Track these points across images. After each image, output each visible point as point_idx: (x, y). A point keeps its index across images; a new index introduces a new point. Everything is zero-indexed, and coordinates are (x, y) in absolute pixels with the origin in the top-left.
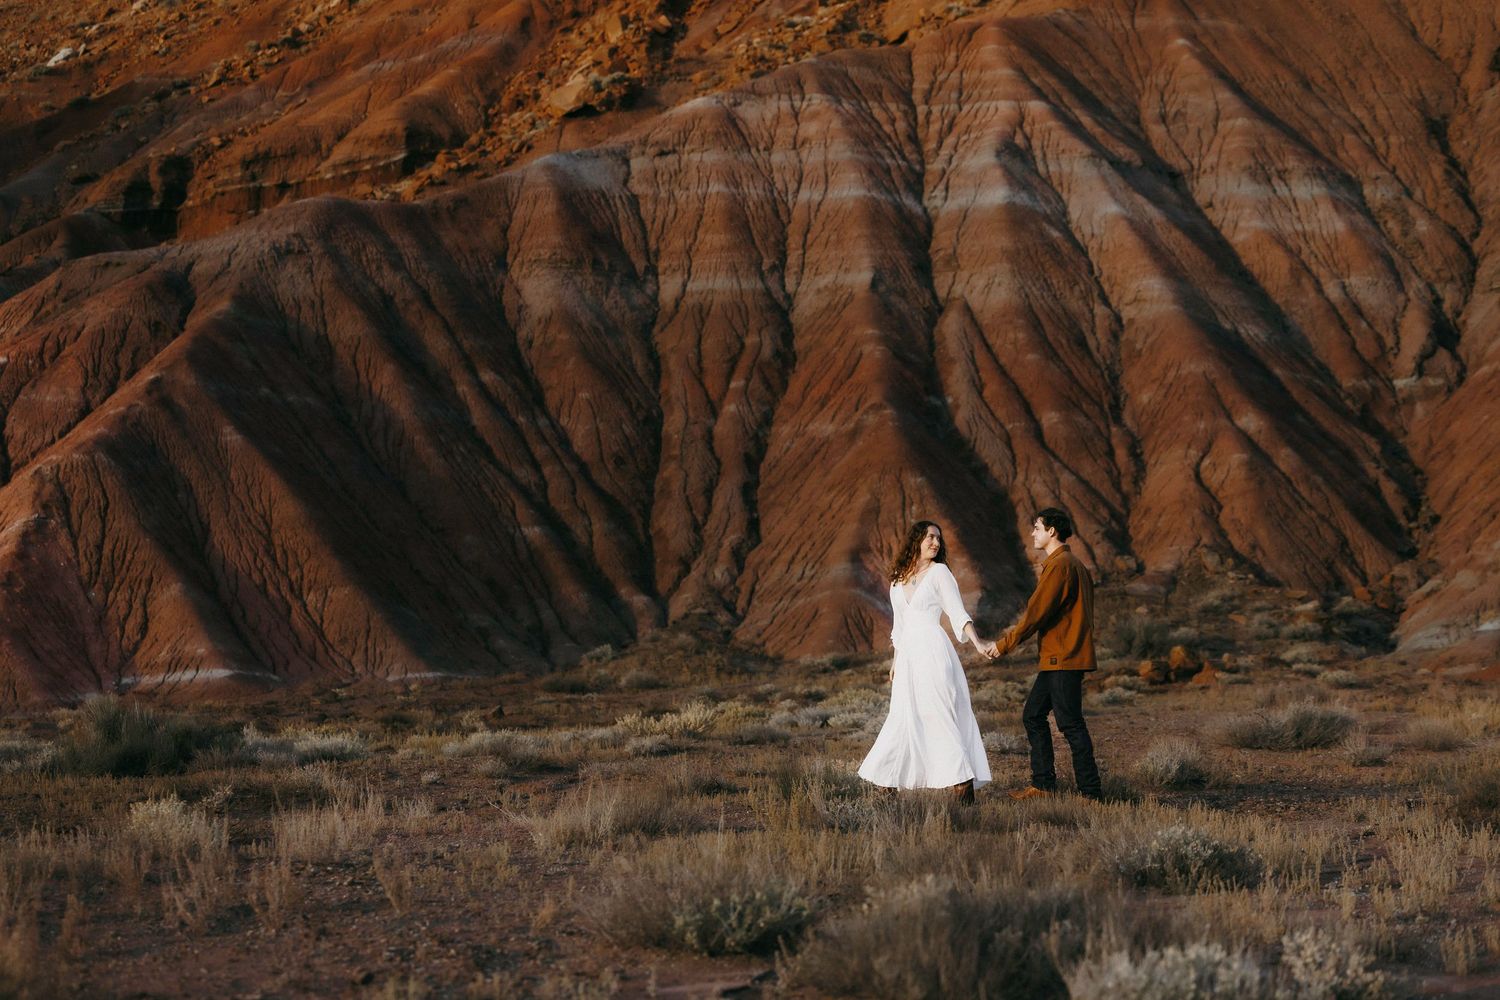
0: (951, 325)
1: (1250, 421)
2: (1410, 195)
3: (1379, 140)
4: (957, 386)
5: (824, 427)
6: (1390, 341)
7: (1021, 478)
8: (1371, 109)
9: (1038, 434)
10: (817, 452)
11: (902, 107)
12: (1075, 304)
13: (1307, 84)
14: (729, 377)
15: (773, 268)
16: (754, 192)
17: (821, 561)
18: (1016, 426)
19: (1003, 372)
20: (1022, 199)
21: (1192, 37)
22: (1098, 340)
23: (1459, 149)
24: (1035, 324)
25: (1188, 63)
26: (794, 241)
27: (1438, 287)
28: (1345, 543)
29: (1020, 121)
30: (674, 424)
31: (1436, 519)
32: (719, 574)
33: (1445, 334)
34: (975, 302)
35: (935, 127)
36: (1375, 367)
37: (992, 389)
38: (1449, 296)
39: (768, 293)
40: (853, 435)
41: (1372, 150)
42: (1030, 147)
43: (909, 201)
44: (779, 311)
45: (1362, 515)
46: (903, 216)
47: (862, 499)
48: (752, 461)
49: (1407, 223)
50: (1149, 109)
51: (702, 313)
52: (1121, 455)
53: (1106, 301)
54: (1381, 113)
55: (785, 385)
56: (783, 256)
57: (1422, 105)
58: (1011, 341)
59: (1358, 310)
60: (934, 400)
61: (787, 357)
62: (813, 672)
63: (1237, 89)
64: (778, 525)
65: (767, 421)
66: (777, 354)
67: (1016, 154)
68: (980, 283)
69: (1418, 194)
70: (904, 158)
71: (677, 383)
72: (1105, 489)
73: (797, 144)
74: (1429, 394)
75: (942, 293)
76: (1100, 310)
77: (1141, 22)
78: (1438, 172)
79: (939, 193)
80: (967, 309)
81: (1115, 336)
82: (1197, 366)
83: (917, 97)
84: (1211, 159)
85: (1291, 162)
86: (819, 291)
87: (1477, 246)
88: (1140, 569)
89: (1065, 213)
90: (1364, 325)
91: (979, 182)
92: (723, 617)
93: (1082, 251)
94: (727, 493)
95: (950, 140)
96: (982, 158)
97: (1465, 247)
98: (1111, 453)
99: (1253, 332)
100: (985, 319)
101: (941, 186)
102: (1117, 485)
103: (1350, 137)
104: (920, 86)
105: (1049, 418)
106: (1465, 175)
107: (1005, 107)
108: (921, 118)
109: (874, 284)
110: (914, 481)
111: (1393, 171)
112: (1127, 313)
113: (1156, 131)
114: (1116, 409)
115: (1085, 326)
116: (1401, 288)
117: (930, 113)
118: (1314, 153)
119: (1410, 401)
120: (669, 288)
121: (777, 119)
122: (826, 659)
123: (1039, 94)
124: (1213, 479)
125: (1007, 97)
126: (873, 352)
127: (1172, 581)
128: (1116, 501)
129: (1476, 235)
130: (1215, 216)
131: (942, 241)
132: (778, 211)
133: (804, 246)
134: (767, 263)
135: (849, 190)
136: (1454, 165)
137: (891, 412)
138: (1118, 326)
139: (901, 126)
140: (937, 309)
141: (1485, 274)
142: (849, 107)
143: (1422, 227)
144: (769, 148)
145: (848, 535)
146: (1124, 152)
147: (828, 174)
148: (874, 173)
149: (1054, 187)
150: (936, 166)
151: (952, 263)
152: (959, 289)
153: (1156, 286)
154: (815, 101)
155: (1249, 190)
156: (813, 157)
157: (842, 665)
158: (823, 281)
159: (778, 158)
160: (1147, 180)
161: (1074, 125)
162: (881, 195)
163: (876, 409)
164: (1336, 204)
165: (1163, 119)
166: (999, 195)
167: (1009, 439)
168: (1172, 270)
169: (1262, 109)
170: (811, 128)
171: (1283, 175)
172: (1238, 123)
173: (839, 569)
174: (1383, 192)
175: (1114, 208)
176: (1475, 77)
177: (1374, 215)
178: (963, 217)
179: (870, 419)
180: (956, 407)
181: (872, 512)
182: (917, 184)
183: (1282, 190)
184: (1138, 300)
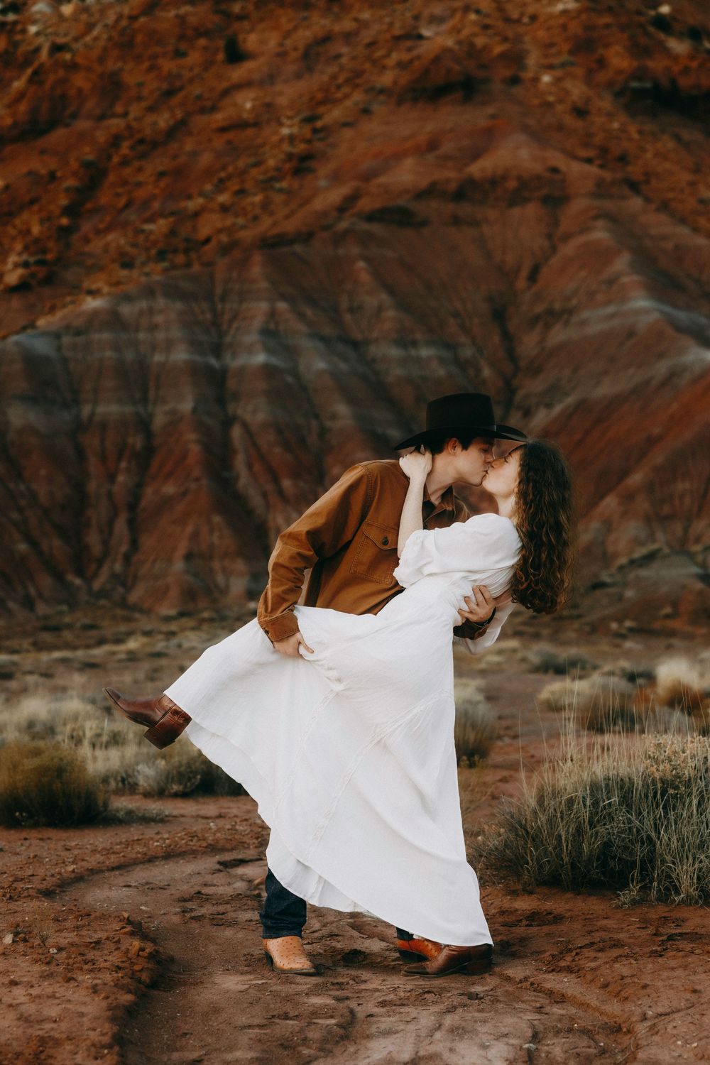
0: (236, 432)
2: (481, 353)
3: (467, 321)
4: (240, 461)
5: (170, 489)
7: (271, 516)
8: (464, 302)
9: (281, 493)
10: (166, 503)
11: (209, 305)
12: (300, 420)
13: (429, 288)
14: (119, 460)
15: (140, 400)
16: (130, 356)
17: (170, 560)
18: (269, 487)
19: (262, 458)
20: (274, 361)
21: (368, 260)
22: (312, 440)
23: (511, 327)
24: (279, 431)
25: (365, 277)
26: (152, 384)
29: (273, 314)
30: (92, 486)
32: (118, 567)
34: (248, 418)
35: (227, 317)
37: (257, 467)
39: (138, 414)
40: (184, 494)
41: (463, 327)
42: (278, 330)
43: (213, 361)
44: (144, 425)
46: (210, 371)
47: (190, 529)
48: (133, 507)
49: (478, 370)
50: (344, 303)
51: (104, 426)
53: (317, 416)
54: (469, 305)
55: (148, 466)
56: (145, 391)
57: (491, 300)
58: (267, 440)
60: (226, 474)
61: (150, 450)
62: (168, 619)
63: (391, 290)
64: (147, 542)
65: (140, 485)
66: (144, 448)
67: (271, 333)
68: (250, 408)
69: (486, 353)
70: (210, 335)
71: (93, 465)
73: (153, 328)
75: (230, 413)
76: (314, 423)
77: (341, 252)
78: (496, 339)
79: (229, 355)
80: (245, 426)
81: (321, 437)
83: (217, 298)
85: (419, 336)
86: (165, 413)
87: (515, 383)
89: (297, 367)
91: (250, 350)
92: (121, 590)
93: (305, 389)
94: (121, 526)
95: (235, 325)
96: (252, 337)
97: (508, 383)
100: (253, 429)
101: (230, 352)
103: (451, 320)
104: (218, 291)
105: (287, 483)
106: (511, 341)
107: (263, 306)
108: (219, 311)
109: (195, 410)
110: (217, 519)
111: (473, 339)
112: (329, 424)
113: (348, 317)
114: (321, 477)
115: (305, 432)
117: (223, 309)
118: (431, 330)
120: (86, 410)
121: (141, 313)
122: (173, 612)
123: (283, 297)
125: (264, 300)
126: (195, 449)
129: (515, 375)
130: (378, 367)
131: (231, 384)
132: (142, 366)
133: (157, 387)
134: (138, 396)
135: (181, 355)
136: (507, 337)
137: (204, 482)
138: (323, 431)
139: (208, 316)
140: (228, 422)
141: (518, 398)
142: (179, 305)
143: (487, 372)
144: (137, 330)
145: (183, 548)
146: (328, 331)
147: (169, 345)
148: (194, 345)
149: (291, 352)
150: (228, 339)
151: (236, 396)
152: (240, 412)
153: (342, 409)
154: (161, 302)
155: (394, 352)
156: (160, 336)
157: (182, 615)
158: (167, 408)
159: (141, 336)
160: (340, 347)
161: (301, 316)
162: (198, 358)
163: (197, 479)
164: (442, 360)
165: (351, 310)
166: (260, 358)
167: (265, 495)
168: (352, 400)
169: (404, 305)
170: (159, 319)
171: (414, 344)
172: (391, 313)
173: (179, 565)
174: (467, 352)
175: (321, 365)
176: (521, 283)
177: (462, 365)
178: (242, 371)
179: (193, 486)
180: (237, 478)
181: (195, 536)
182: (217, 350)
183: (413, 352)
184: (334, 417)
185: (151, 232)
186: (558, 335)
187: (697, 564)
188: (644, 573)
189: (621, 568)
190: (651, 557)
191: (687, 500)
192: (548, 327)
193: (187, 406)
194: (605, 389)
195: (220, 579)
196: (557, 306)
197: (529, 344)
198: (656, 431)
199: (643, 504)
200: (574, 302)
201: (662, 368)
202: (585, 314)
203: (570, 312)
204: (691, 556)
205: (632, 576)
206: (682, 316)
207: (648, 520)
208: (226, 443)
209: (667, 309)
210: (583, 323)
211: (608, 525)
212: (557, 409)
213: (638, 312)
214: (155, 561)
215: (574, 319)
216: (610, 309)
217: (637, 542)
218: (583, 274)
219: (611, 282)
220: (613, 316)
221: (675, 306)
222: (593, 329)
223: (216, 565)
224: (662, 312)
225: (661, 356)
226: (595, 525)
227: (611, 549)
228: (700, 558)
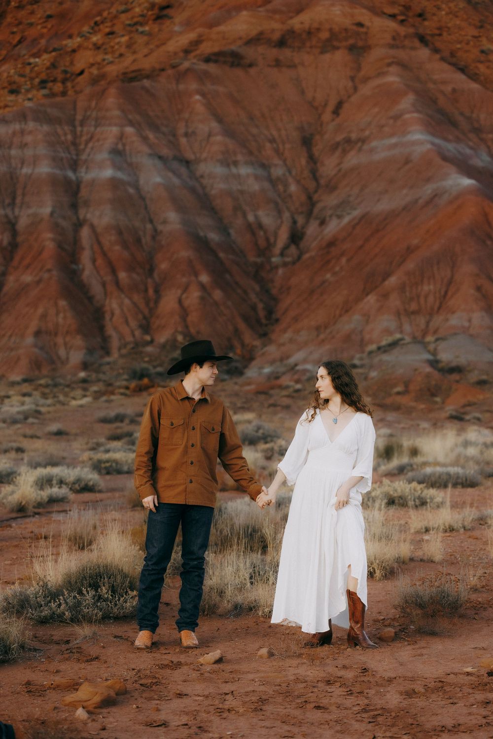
0: (85, 232)
1: (204, 278)
2: (290, 172)
3: (281, 146)
4: (86, 258)
5: (27, 278)
6: (272, 240)
7: (107, 301)
8: (279, 130)
9: (117, 283)
10: (24, 289)
11: (71, 128)
12: (137, 224)
13: (251, 118)
15: (9, 205)
17: (22, 336)
18: (108, 278)
19: (104, 254)
20: (120, 175)
21: (203, 95)
22: (146, 240)
23: (316, 151)
24: (120, 233)
25: (200, 108)
26: (19, 192)
27: (296, 217)
28: (236, 331)
29: (121, 137)
31: (277, 320)
33: (296, 237)
34: (95, 221)
35: (84, 138)
36: (265, 251)
37: (100, 261)
38: (301, 220)
39: (6, 216)
40: (38, 282)
41: (277, 151)
42: (124, 150)
43: (70, 174)
44: (12, 224)
45: (246, 319)
46: (67, 182)
47: (40, 311)
49: (286, 186)
50: (181, 130)
52: (151, 292)
53: (151, 221)
54: (283, 132)
55: (12, 259)
56: (14, 199)
57: (301, 129)
58: (109, 239)
59: (260, 226)
60: (74, 266)
61: (14, 246)
62: (13, 384)
63: (220, 121)
65: (4, 274)
66: (10, 244)
67: (118, 153)
68: (97, 213)
69: (294, 173)
70: (69, 153)
72: (142, 306)
73: (24, 146)
74: (285, 264)
75: (81, 217)
76: (149, 226)
77: (182, 87)
78: (304, 161)
79: (83, 170)
80: (92, 227)
81: (154, 238)
82: (185, 254)
83: (77, 123)
84: (204, 155)
85: (240, 157)
86: (28, 216)
87: (316, 197)
88: (152, 341)
89: (137, 181)
90: (262, 233)
91: (101, 166)
93: (143, 198)
95: (90, 145)
96: (103, 155)
97: (310, 198)
98: (146, 290)
99: (214, 236)
100: (99, 230)
101: (85, 167)
102: (147, 303)
103: (268, 145)
104: (79, 117)
105: (122, 275)
106: (315, 163)
107: (115, 130)
108: (78, 133)
109: (52, 214)
110: (62, 303)
111: (285, 161)
112: (160, 227)
113: (183, 140)
114: (151, 271)
115: (141, 233)
116: (281, 217)
117: (82, 131)
118: (251, 153)
119: (276, 267)
121: (14, 134)
122: (18, 378)
123: (131, 123)
124: (186, 303)
125: (116, 125)
126: (50, 245)
127: (163, 346)
128: (146, 311)
129: (316, 191)
130: (205, 181)
131: (84, 193)
132: (13, 177)
133: (24, 195)
134: (7, 201)
135: (44, 169)
136: (312, 159)
137: (55, 273)
138: (156, 233)
139: (69, 137)
140: (79, 225)
141: (316, 211)
142: (46, 128)
143: (293, 188)
144: (10, 148)
145: (33, 326)
146: (165, 152)
147: (35, 160)
148: (56, 160)
149: (133, 168)
150: (84, 157)
151: (87, 204)
152: (89, 216)
153: (172, 216)
154: (31, 125)
155: (219, 170)
156: (29, 152)
157: (25, 381)
158: (31, 211)
159: (13, 152)
160: (175, 165)
161: (145, 139)
162: (57, 172)
163: (49, 271)
164: (257, 178)
165: (186, 135)
166: (108, 173)
167: (104, 285)
168: (180, 208)
169: (229, 132)
170: (28, 139)
171: (236, 163)
172: (219, 138)
173: (30, 340)
174: (278, 171)
175: (158, 180)
176: (327, 116)
177: (273, 182)
178: (93, 182)
179: (46, 276)
180: (83, 270)
181: (44, 316)
182: (74, 165)
183: (234, 170)
184: (165, 222)
185: (36, 65)
186: (353, 159)
187: (429, 352)
188: (385, 357)
189: (370, 353)
190: (394, 344)
191: (431, 299)
192: (345, 152)
193: (47, 210)
194: (384, 206)
195: (62, 352)
196: (354, 136)
197: (329, 166)
198: (415, 242)
199: (395, 301)
200: (367, 133)
201: (428, 189)
202: (374, 144)
203: (363, 141)
204: (425, 345)
205: (376, 360)
206: (450, 147)
207: (398, 314)
208: (76, 241)
209: (437, 141)
210: (372, 150)
211: (367, 318)
212: (346, 220)
213: (414, 143)
214: (11, 336)
215: (366, 147)
216: (394, 140)
217: (387, 332)
218: (376, 110)
219: (396, 118)
220: (395, 145)
221: (446, 139)
222: (378, 156)
223: (60, 340)
224: (433, 144)
225: (428, 180)
226: (357, 317)
227: (367, 337)
228: (431, 347)
